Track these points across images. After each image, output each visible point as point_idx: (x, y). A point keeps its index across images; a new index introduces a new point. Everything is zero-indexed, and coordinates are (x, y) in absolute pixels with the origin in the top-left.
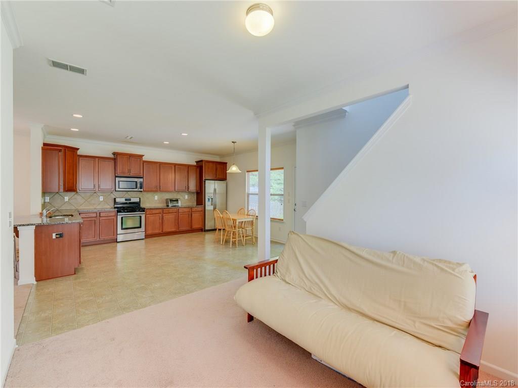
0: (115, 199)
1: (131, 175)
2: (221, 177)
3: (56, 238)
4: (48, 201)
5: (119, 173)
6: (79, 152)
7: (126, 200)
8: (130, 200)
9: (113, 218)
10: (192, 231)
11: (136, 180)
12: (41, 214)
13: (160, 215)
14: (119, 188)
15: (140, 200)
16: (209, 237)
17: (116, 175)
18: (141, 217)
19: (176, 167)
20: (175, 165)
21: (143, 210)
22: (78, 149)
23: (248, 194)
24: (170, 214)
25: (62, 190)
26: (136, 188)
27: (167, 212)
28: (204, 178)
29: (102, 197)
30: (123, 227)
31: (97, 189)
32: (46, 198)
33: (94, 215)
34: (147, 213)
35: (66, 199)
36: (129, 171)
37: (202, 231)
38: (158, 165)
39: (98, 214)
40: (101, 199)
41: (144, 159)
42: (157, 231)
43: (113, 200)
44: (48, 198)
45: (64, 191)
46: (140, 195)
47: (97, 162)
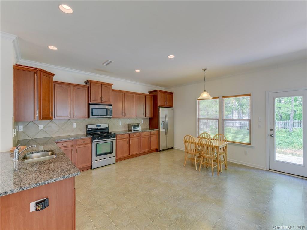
0: (87, 126)
1: (103, 102)
2: (168, 104)
3: (37, 211)
4: (22, 130)
5: (92, 100)
6: (55, 79)
7: (97, 126)
8: (100, 126)
9: (88, 145)
10: (150, 152)
11: (107, 107)
12: (12, 152)
13: (128, 139)
14: (92, 115)
15: (108, 126)
16: (162, 156)
17: (90, 102)
18: (112, 142)
19: (136, 96)
20: (136, 94)
21: (113, 135)
22: (53, 75)
23: (199, 119)
24: (135, 138)
25: (37, 118)
26: (107, 115)
27: (133, 136)
28: (158, 106)
29: (76, 124)
30: (98, 153)
31: (72, 116)
32: (19, 126)
33: (71, 143)
34: (117, 138)
35: (41, 127)
36: (101, 99)
37: (157, 151)
38: (123, 94)
39: (75, 143)
40: (75, 125)
41: (113, 87)
42: (125, 155)
43: (86, 127)
44: (22, 127)
45: (39, 120)
46: (108, 121)
47: (72, 89)
